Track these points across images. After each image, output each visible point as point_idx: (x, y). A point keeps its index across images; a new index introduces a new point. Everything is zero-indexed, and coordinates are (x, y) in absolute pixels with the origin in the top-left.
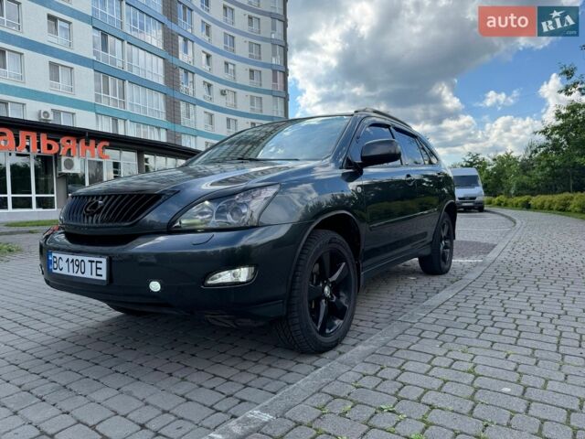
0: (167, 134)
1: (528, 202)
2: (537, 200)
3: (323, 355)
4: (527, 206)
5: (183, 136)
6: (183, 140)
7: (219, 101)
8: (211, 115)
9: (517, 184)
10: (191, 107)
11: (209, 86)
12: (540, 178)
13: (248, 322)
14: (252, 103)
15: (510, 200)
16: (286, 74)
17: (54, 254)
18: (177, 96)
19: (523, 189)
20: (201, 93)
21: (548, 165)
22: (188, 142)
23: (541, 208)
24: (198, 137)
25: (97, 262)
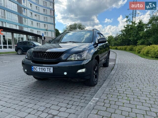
0: (19, 27)
1: (116, 48)
2: (119, 47)
3: (95, 86)
4: (117, 49)
5: (24, 28)
6: (24, 29)
7: (34, 18)
8: (32, 22)
9: (114, 43)
10: (26, 19)
11: (31, 13)
12: (120, 42)
13: (83, 80)
14: (44, 19)
15: (112, 47)
16: (54, 11)
17: (34, 67)
18: (22, 16)
19: (115, 45)
20: (29, 15)
21: (122, 39)
22: (25, 29)
23: (120, 49)
24: (28, 28)
25: (49, 68)
